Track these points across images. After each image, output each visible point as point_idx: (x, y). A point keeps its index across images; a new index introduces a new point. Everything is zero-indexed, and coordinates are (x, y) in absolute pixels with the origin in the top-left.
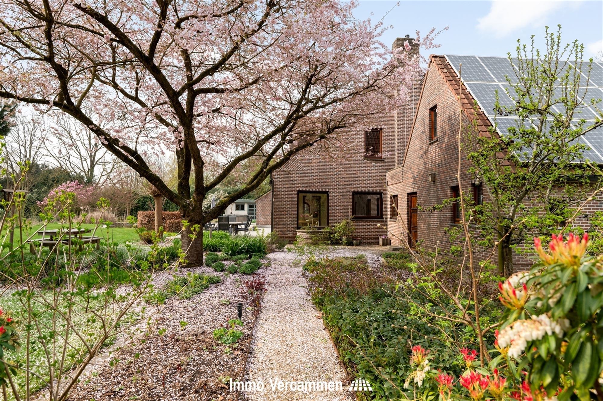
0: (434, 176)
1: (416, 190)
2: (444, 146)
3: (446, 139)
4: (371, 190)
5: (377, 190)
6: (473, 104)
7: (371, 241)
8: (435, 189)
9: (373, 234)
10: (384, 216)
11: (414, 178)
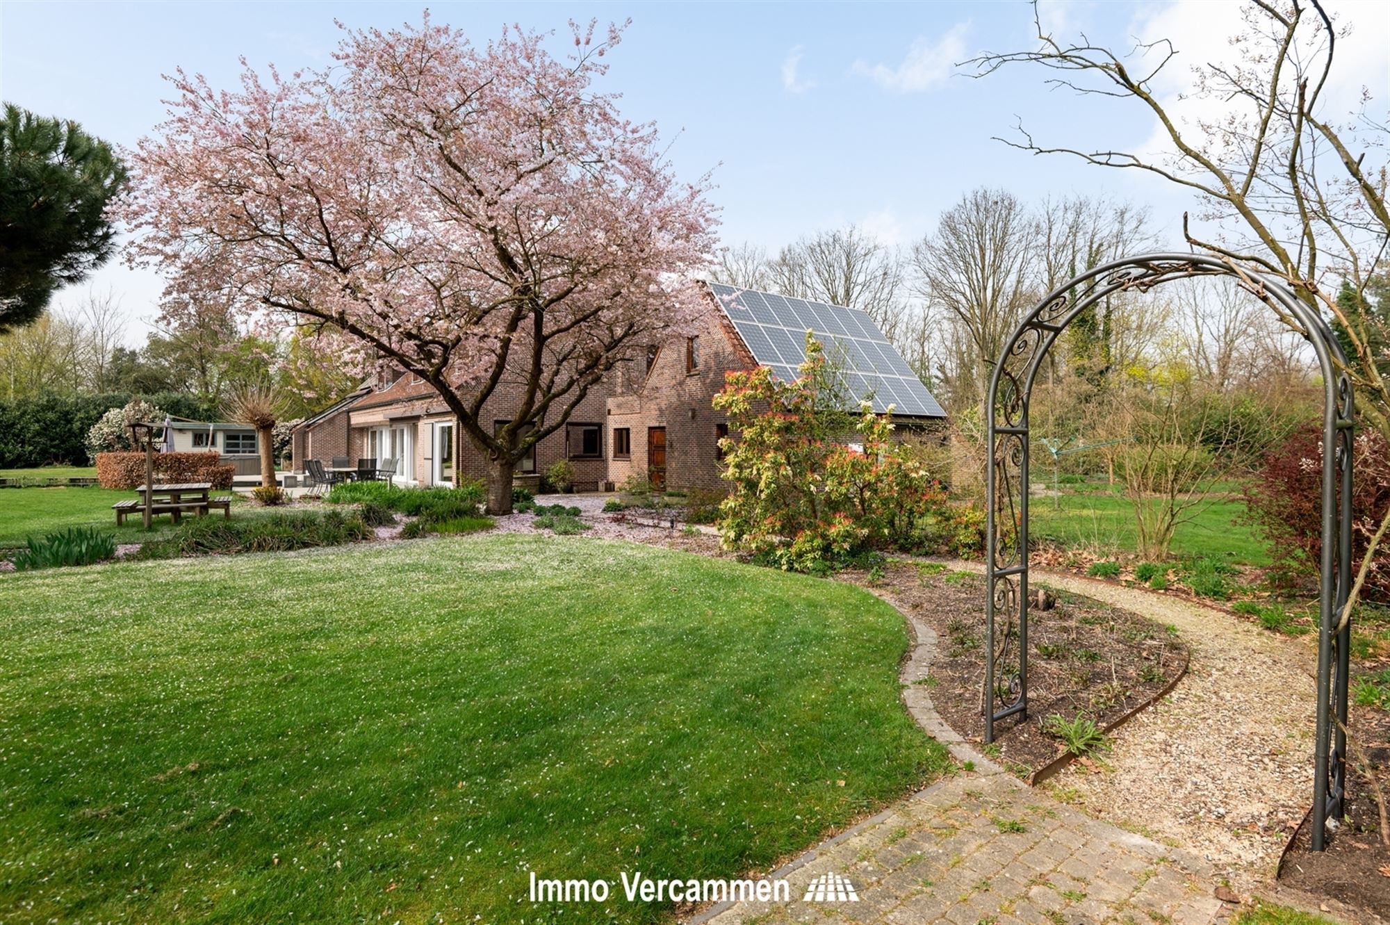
0: (694, 411)
1: (664, 424)
2: (708, 381)
3: (711, 375)
4: (588, 420)
5: (596, 420)
6: (743, 347)
7: (589, 487)
8: (694, 425)
9: (591, 478)
10: (604, 454)
11: (660, 410)
